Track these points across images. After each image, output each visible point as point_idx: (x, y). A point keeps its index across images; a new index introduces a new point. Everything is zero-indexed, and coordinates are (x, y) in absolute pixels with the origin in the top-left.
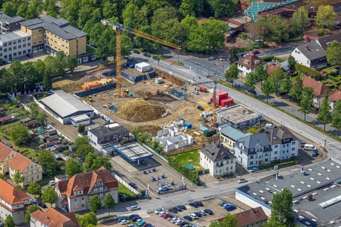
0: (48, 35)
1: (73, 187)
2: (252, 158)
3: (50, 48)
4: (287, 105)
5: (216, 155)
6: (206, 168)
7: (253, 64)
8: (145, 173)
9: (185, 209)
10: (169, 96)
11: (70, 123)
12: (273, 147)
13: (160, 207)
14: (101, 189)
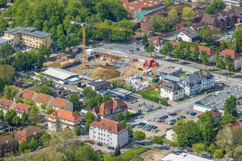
0: (24, 37)
1: (104, 110)
2: (192, 88)
3: (26, 46)
4: (190, 63)
5: (173, 88)
6: (166, 97)
7: (160, 43)
8: (132, 103)
9: (167, 117)
10: (114, 66)
11: (68, 84)
12: (202, 81)
13: (154, 117)
14: (119, 110)
